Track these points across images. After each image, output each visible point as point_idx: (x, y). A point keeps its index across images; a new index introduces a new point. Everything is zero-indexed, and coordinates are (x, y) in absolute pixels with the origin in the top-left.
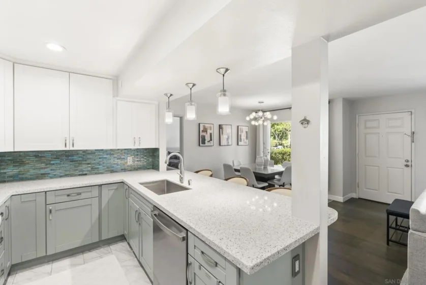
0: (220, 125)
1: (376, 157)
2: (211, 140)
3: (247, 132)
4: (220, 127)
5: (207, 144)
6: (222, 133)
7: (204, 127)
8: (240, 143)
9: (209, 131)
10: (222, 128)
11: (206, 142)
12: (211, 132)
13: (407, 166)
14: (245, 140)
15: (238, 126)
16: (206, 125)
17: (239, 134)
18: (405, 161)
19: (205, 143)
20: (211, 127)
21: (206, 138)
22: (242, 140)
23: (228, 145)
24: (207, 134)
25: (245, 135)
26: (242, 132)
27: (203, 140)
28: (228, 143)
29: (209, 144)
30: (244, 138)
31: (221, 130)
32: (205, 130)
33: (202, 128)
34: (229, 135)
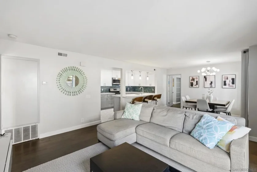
2: (197, 84)
3: (233, 79)
4: (205, 77)
5: (194, 86)
7: (193, 78)
8: (224, 87)
9: (196, 80)
11: (194, 85)
12: (198, 80)
15: (222, 75)
16: (194, 77)
21: (193, 83)
22: (227, 85)
23: (211, 87)
24: (194, 81)
25: (231, 81)
26: (227, 79)
27: (192, 85)
28: (211, 86)
29: (196, 86)
30: (230, 83)
31: (205, 79)
32: (193, 79)
33: (191, 79)
34: (212, 81)
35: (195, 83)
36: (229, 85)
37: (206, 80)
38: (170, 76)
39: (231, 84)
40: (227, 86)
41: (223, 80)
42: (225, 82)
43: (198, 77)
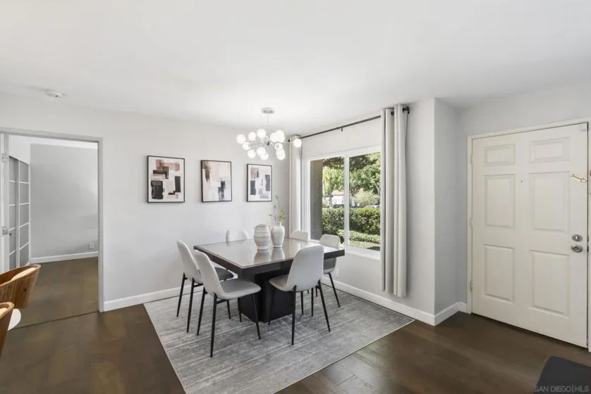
0: (202, 161)
1: (508, 227)
2: (178, 189)
3: (267, 176)
4: (203, 165)
5: (166, 197)
6: (207, 177)
7: (160, 164)
8: (251, 197)
9: (172, 173)
10: (207, 168)
11: (165, 194)
12: (178, 174)
13: (577, 249)
14: (265, 192)
16: (166, 161)
17: (250, 179)
18: (574, 238)
19: (161, 197)
20: (177, 165)
21: (164, 187)
22: (257, 192)
23: (222, 200)
24: (167, 178)
25: (265, 182)
26: (256, 175)
27: (158, 191)
28: (223, 196)
29: (172, 198)
30: (261, 187)
31: (204, 171)
32: (163, 171)
33: (153, 166)
34: (223, 180)
35: (169, 185)
36: (261, 192)
40: (257, 197)
42: (253, 184)
43: (181, 162)
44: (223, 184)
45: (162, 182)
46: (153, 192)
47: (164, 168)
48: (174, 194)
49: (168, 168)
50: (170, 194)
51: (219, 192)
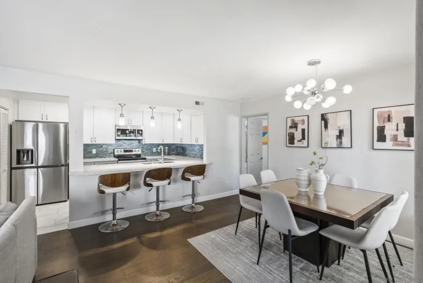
0: (322, 114)
2: (303, 138)
3: (407, 119)
4: (324, 118)
5: (296, 144)
7: (293, 121)
9: (300, 127)
11: (296, 141)
12: (305, 126)
15: (373, 109)
16: (296, 119)
19: (293, 143)
20: (303, 121)
21: (295, 136)
22: (388, 138)
23: (340, 146)
24: (297, 130)
25: (402, 126)
26: (389, 120)
27: (291, 139)
28: (341, 143)
29: (300, 144)
30: (396, 133)
31: (323, 122)
32: (294, 126)
33: (289, 124)
34: (341, 129)
35: (298, 135)
36: (395, 138)
37: (326, 127)
38: (249, 119)
39: (402, 137)
40: (388, 144)
41: (376, 124)
42: (381, 130)
43: (306, 118)
44: (341, 132)
45: (294, 133)
46: (289, 140)
47: (295, 124)
48: (301, 141)
49: (297, 123)
50: (298, 141)
51: (337, 139)
